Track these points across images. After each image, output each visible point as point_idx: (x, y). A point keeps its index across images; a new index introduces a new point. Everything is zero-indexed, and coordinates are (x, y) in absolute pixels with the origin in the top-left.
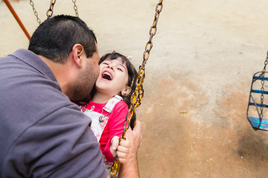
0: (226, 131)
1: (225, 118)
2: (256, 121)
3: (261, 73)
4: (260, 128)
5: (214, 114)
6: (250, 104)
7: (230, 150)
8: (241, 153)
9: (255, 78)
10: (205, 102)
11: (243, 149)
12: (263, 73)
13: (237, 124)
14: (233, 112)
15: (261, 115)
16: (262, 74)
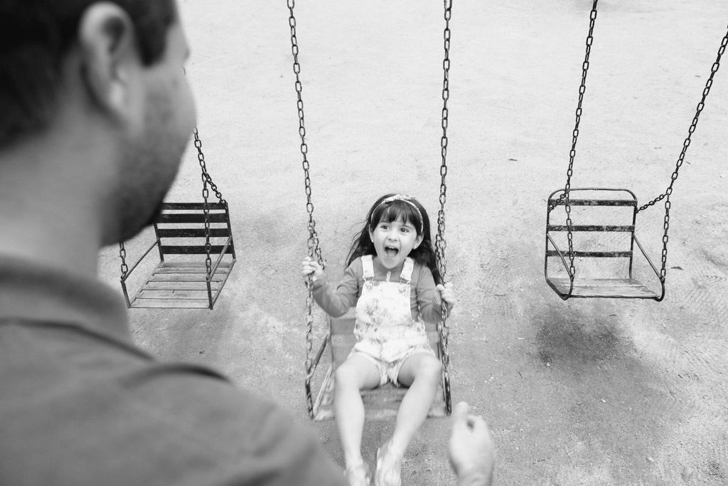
0: (510, 321)
1: (505, 295)
2: (564, 283)
3: (563, 192)
4: (573, 293)
5: (482, 291)
6: (548, 254)
7: (524, 354)
8: (545, 357)
9: (552, 204)
10: (458, 270)
11: (547, 349)
12: (567, 191)
13: (528, 305)
14: (517, 282)
15: (572, 269)
16: (565, 195)
